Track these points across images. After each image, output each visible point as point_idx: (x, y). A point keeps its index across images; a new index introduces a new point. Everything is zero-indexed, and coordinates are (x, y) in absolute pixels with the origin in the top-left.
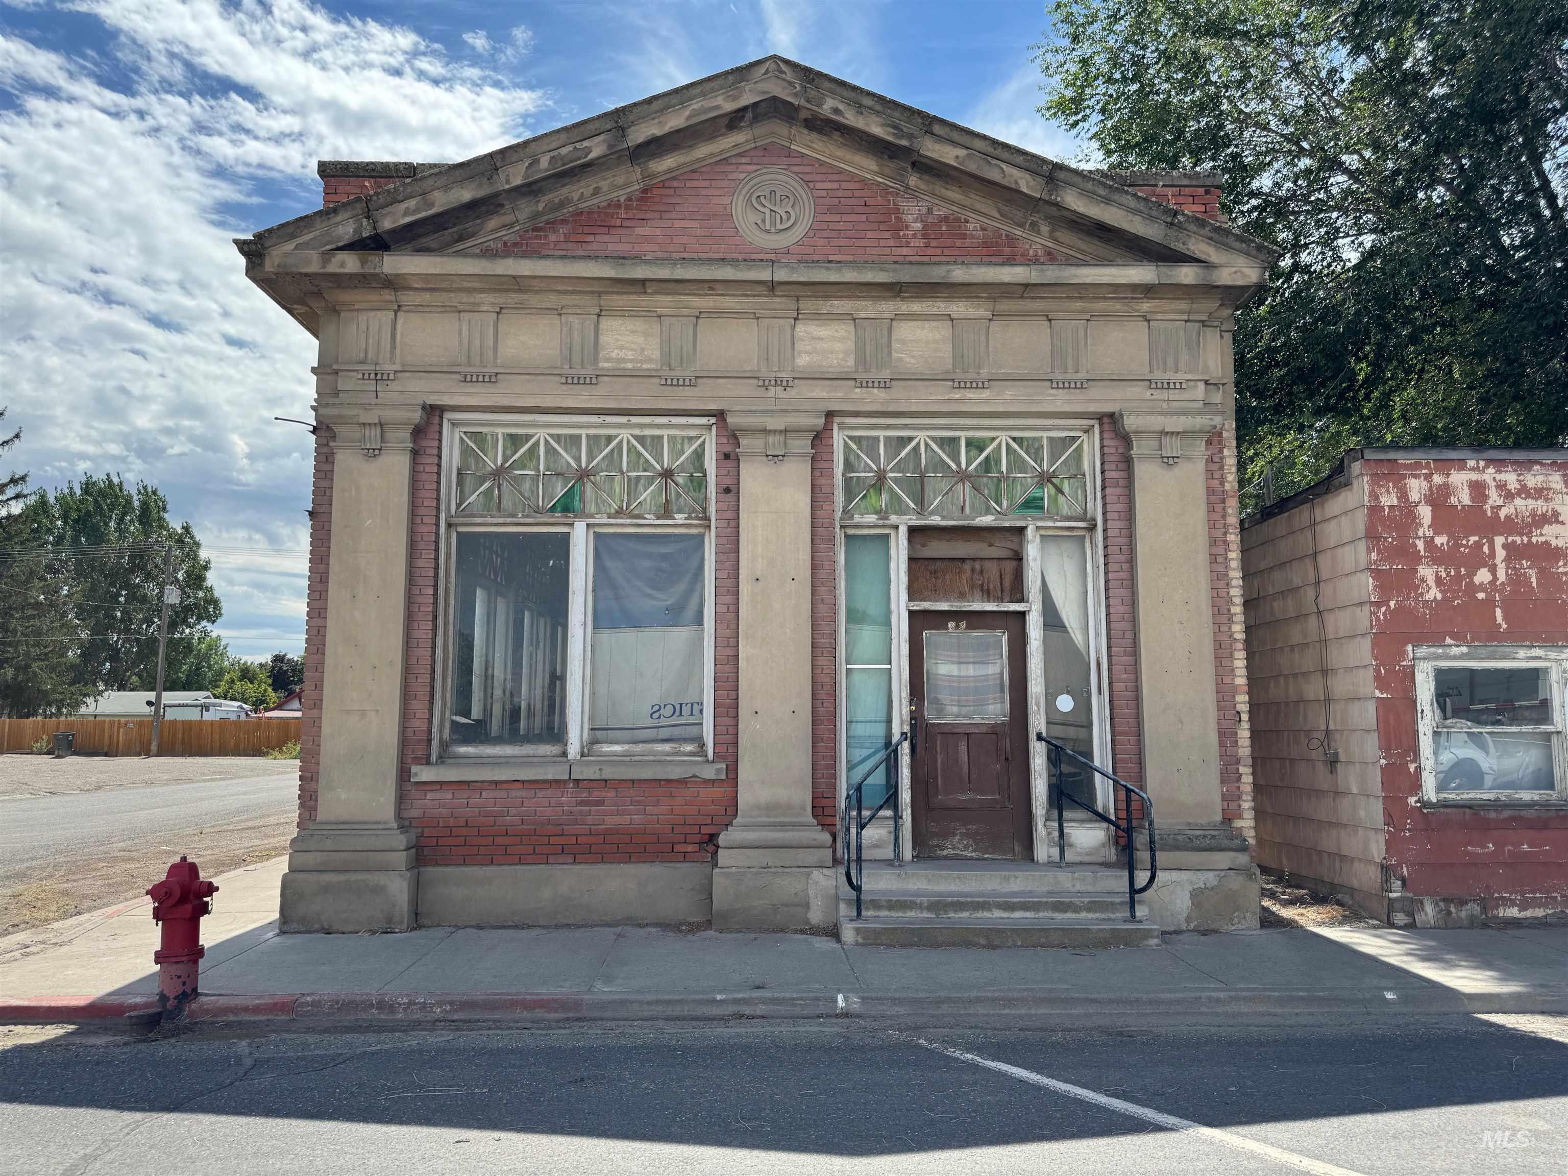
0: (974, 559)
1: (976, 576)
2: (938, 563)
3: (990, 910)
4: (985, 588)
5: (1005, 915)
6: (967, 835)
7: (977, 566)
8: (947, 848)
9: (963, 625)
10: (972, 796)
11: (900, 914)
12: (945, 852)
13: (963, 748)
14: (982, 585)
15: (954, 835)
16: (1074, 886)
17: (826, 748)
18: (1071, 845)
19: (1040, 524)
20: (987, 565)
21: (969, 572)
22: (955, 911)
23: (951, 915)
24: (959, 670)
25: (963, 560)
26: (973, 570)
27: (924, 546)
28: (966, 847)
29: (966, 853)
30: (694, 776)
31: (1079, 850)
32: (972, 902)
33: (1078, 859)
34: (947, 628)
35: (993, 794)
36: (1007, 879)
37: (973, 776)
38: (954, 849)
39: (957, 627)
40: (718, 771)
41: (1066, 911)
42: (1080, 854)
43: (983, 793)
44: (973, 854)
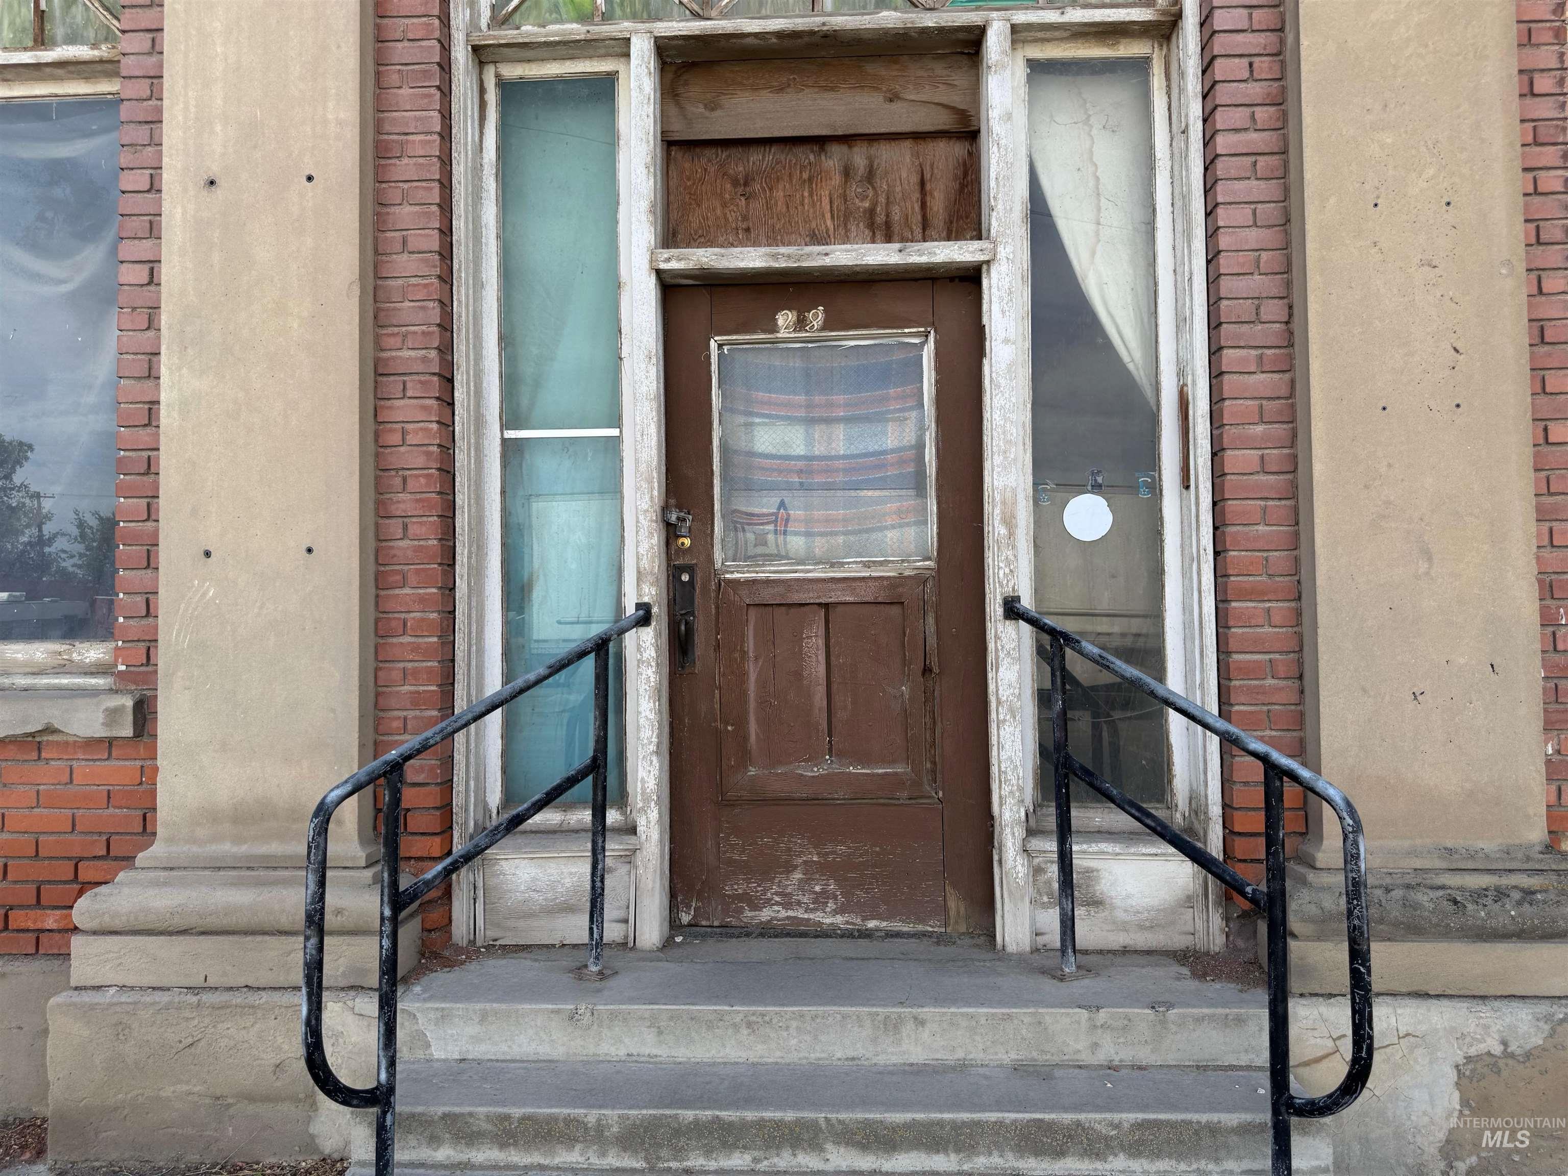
0: (847, 139)
1: (854, 189)
2: (756, 157)
3: (816, 1146)
4: (880, 219)
5: (866, 1162)
6: (825, 869)
7: (859, 157)
8: (769, 902)
9: (817, 317)
10: (837, 768)
11: (536, 1158)
12: (766, 914)
13: (814, 643)
14: (872, 212)
15: (789, 868)
16: (1095, 1046)
17: (415, 648)
18: (1096, 903)
19: (1022, 17)
20: (886, 153)
21: (837, 179)
22: (708, 1152)
23: (696, 1161)
24: (809, 441)
25: (820, 142)
26: (847, 172)
27: (712, 106)
28: (820, 901)
29: (817, 916)
30: (49, 730)
31: (1120, 915)
32: (760, 1124)
33: (1118, 940)
34: (774, 329)
35: (893, 762)
36: (892, 1026)
37: (841, 715)
38: (787, 906)
39: (801, 324)
40: (113, 715)
41: (1060, 1154)
42: (1124, 927)
43: (864, 759)
44: (839, 919)
